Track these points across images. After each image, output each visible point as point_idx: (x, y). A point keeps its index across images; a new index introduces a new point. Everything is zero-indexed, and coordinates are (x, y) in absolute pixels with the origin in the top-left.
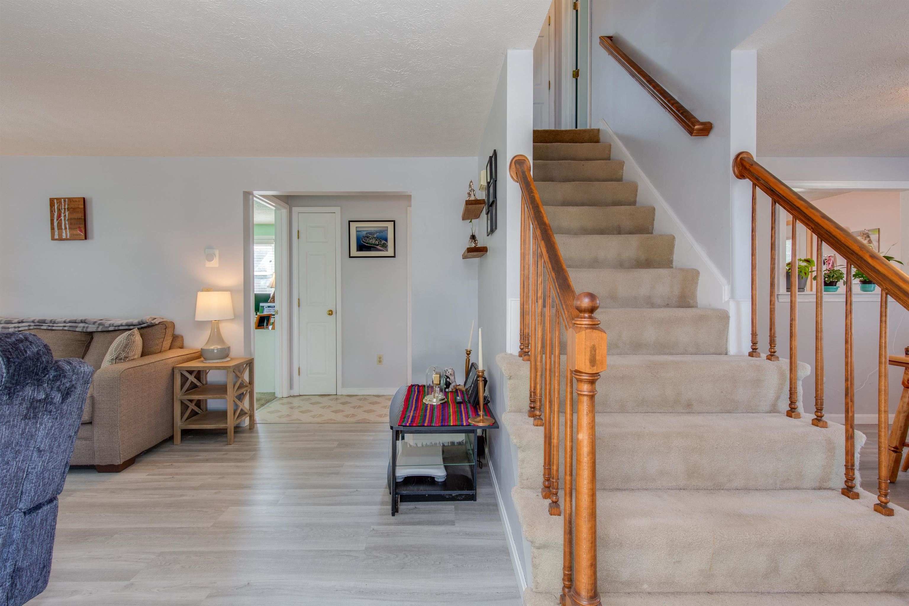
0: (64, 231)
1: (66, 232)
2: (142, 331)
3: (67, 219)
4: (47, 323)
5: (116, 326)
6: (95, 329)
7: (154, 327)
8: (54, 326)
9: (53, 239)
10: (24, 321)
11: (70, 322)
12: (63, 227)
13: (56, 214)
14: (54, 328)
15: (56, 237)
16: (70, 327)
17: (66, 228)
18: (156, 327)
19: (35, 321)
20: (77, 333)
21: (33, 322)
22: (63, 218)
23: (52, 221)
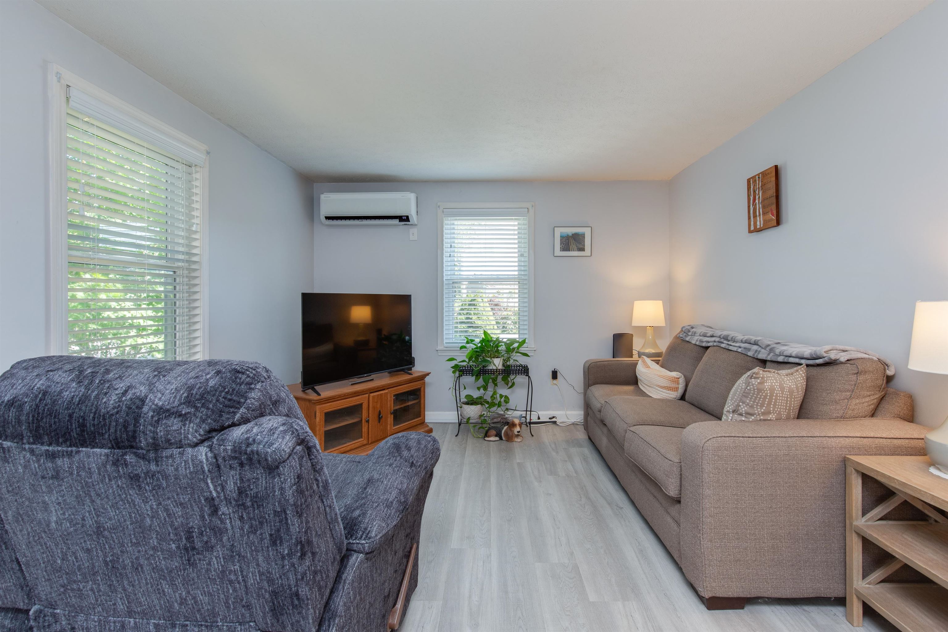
0: (758, 218)
1: (760, 219)
2: (814, 371)
3: (760, 201)
4: (729, 341)
5: (786, 356)
6: (766, 355)
7: (835, 367)
8: (731, 345)
9: (750, 232)
10: (714, 335)
11: (746, 342)
12: (758, 214)
13: (752, 198)
14: (731, 348)
15: (752, 228)
16: (745, 348)
17: (760, 215)
18: (839, 368)
19: (722, 337)
20: (749, 358)
21: (720, 337)
22: (757, 201)
23: (749, 207)
